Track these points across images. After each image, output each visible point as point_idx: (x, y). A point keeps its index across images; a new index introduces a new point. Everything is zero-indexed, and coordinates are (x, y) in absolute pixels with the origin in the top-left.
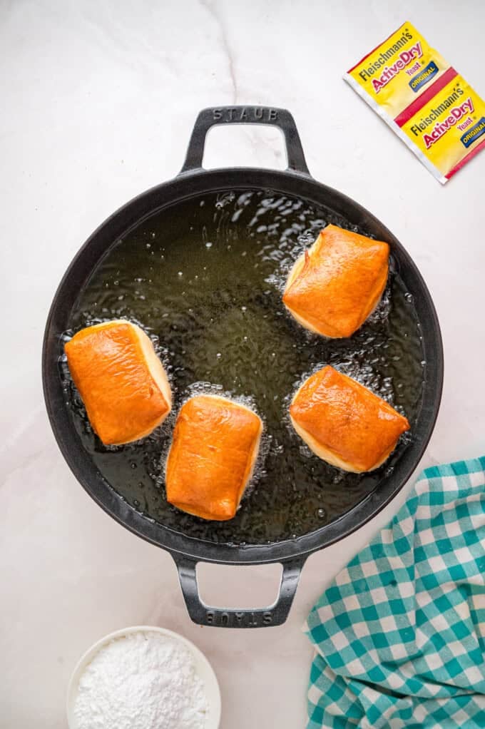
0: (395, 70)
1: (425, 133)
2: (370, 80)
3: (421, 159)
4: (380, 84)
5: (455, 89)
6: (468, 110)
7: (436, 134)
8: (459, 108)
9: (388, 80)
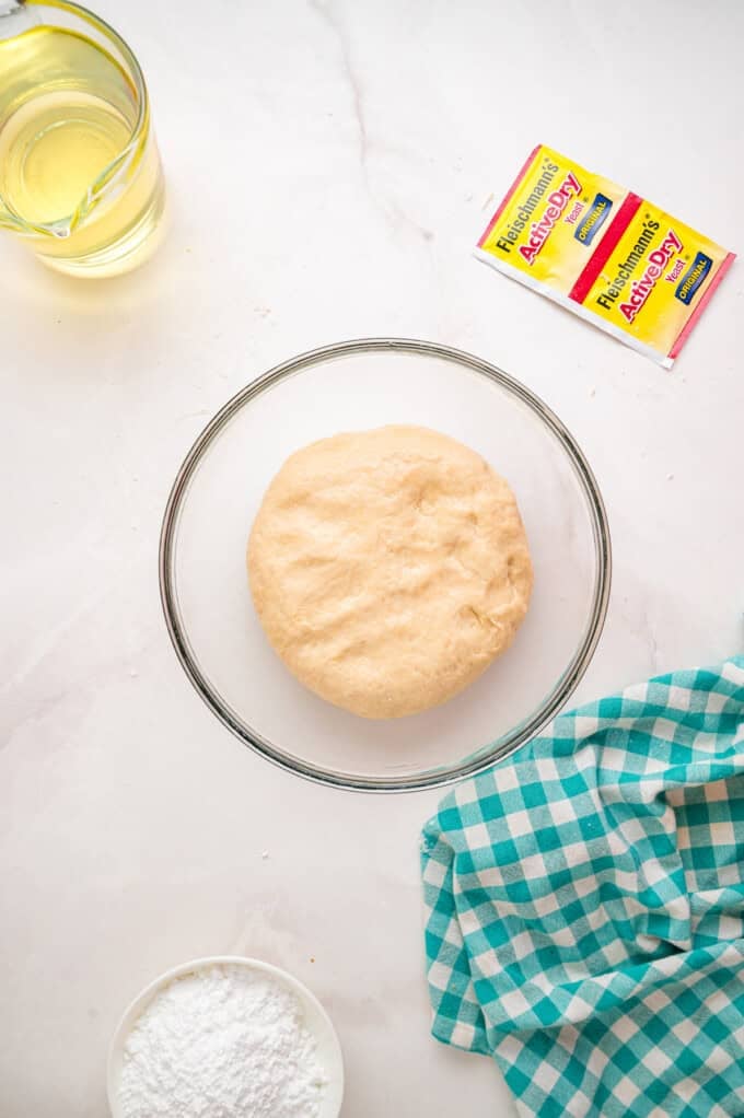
0: (548, 223)
1: (620, 301)
2: (515, 250)
3: (626, 342)
4: (531, 250)
5: (644, 225)
6: (673, 249)
7: (637, 298)
8: (658, 250)
9: (542, 241)
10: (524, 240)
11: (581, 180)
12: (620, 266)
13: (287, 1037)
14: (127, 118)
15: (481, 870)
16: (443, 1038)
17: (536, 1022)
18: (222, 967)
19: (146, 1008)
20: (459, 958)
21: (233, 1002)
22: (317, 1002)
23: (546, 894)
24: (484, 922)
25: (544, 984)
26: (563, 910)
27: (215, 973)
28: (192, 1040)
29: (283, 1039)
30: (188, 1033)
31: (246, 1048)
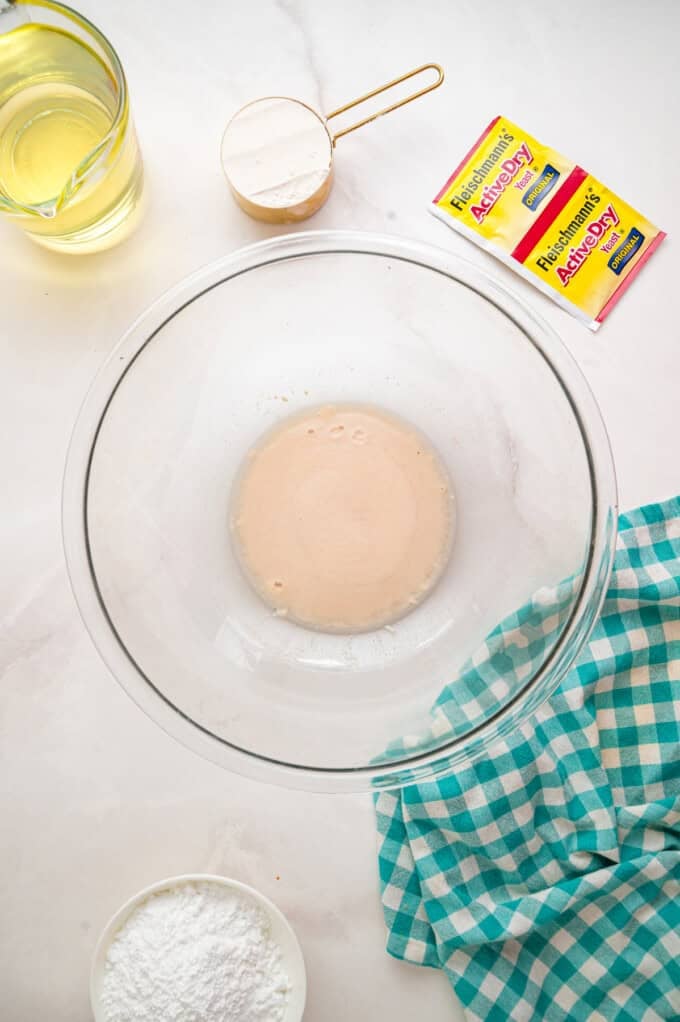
0: (499, 187)
1: (557, 265)
2: (467, 208)
3: (559, 302)
4: (481, 210)
5: (587, 197)
6: (610, 222)
7: (573, 264)
8: (597, 221)
9: (492, 203)
10: (476, 200)
11: (533, 151)
12: (561, 232)
13: (255, 948)
14: (108, 107)
15: (428, 801)
16: (397, 953)
17: (481, 937)
18: (195, 884)
19: (126, 921)
20: (411, 881)
21: (206, 916)
22: (282, 917)
23: (487, 823)
24: (434, 848)
25: (488, 903)
26: (505, 839)
27: (189, 890)
28: (169, 951)
29: (251, 950)
30: (164, 944)
31: (216, 958)
